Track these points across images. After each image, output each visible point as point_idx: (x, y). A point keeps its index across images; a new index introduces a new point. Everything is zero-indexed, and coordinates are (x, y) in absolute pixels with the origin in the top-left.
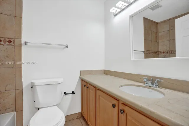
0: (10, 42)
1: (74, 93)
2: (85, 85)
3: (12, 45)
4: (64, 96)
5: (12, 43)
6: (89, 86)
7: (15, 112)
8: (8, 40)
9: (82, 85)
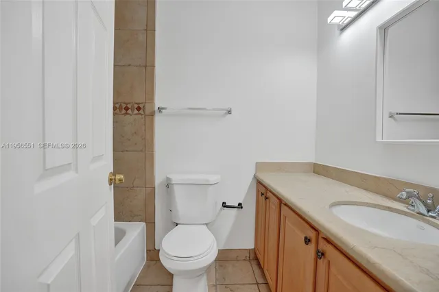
0: (139, 109)
1: (242, 208)
2: (264, 192)
3: (142, 115)
4: (221, 209)
5: (141, 112)
6: (269, 194)
7: (144, 223)
8: (136, 106)
9: (258, 191)
